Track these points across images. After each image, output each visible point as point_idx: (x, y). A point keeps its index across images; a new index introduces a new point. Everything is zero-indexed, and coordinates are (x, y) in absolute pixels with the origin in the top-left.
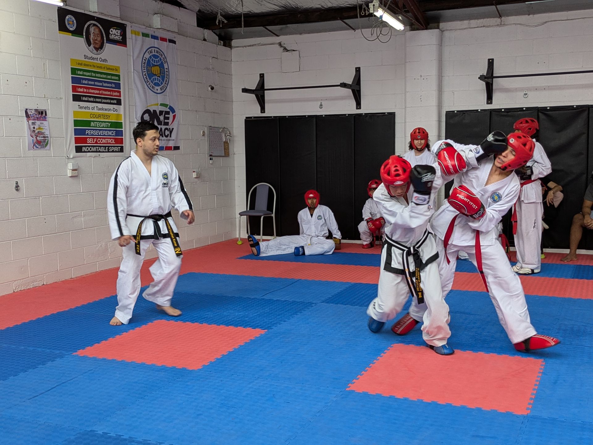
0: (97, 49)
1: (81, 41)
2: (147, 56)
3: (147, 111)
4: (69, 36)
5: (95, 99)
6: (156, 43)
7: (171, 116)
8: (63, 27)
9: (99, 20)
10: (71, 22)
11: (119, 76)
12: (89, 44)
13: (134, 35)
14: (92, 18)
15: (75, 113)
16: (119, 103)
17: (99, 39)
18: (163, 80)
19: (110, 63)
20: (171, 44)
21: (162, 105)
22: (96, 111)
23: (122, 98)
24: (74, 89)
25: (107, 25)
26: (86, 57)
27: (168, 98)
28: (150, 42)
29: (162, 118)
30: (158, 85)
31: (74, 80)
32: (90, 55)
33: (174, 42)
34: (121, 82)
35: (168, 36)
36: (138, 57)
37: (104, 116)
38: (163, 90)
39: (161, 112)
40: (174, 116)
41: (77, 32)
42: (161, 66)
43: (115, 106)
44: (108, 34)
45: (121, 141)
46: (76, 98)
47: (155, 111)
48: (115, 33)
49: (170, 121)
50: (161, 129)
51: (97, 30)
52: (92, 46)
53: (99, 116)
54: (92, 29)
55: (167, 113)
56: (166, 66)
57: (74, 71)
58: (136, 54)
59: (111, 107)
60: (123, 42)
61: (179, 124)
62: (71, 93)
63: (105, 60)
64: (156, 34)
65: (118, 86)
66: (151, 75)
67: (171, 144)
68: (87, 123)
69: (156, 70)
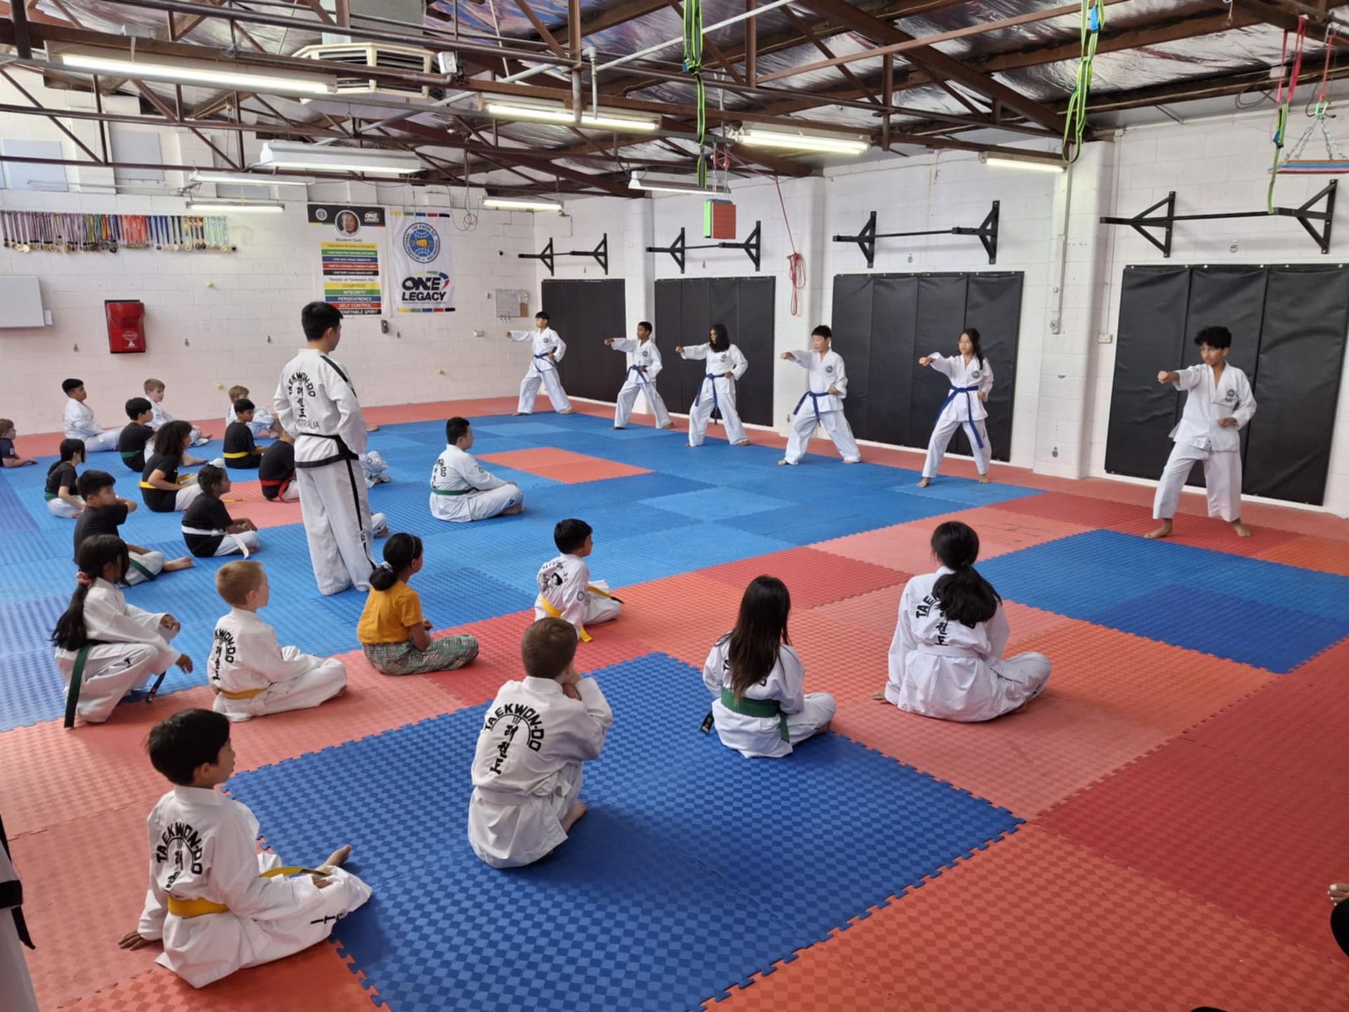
0: (350, 232)
1: (333, 228)
2: (411, 231)
3: (410, 279)
4: (320, 225)
5: (348, 273)
6: (422, 219)
7: (442, 281)
8: (313, 218)
9: (352, 208)
10: (322, 214)
11: (376, 252)
12: (341, 228)
13: (394, 217)
14: (345, 208)
15: (326, 285)
16: (376, 273)
17: (353, 223)
18: (431, 249)
19: (363, 243)
20: (442, 218)
21: (429, 272)
22: (349, 282)
23: (380, 270)
24: (325, 266)
25: (361, 211)
26: (337, 240)
27: (437, 266)
28: (412, 220)
29: (429, 284)
30: (424, 255)
31: (324, 259)
32: (342, 237)
33: (448, 216)
34: (379, 257)
35: (438, 211)
36: (399, 233)
37: (358, 285)
38: (431, 260)
39: (428, 279)
40: (447, 283)
41: (330, 220)
42: (430, 238)
43: (372, 277)
44: (362, 218)
45: (379, 305)
46: (327, 273)
47: (420, 279)
48: (371, 217)
49: (441, 286)
50: (428, 294)
51: (350, 217)
52: (344, 231)
53: (353, 285)
54: (344, 217)
55: (439, 279)
56: (435, 238)
57: (324, 251)
58: (396, 231)
59: (367, 277)
60: (382, 222)
61: (453, 289)
62: (321, 269)
63: (360, 240)
64: (422, 212)
65: (375, 260)
66: (415, 248)
67: (443, 306)
68: (341, 292)
69: (423, 243)
